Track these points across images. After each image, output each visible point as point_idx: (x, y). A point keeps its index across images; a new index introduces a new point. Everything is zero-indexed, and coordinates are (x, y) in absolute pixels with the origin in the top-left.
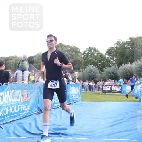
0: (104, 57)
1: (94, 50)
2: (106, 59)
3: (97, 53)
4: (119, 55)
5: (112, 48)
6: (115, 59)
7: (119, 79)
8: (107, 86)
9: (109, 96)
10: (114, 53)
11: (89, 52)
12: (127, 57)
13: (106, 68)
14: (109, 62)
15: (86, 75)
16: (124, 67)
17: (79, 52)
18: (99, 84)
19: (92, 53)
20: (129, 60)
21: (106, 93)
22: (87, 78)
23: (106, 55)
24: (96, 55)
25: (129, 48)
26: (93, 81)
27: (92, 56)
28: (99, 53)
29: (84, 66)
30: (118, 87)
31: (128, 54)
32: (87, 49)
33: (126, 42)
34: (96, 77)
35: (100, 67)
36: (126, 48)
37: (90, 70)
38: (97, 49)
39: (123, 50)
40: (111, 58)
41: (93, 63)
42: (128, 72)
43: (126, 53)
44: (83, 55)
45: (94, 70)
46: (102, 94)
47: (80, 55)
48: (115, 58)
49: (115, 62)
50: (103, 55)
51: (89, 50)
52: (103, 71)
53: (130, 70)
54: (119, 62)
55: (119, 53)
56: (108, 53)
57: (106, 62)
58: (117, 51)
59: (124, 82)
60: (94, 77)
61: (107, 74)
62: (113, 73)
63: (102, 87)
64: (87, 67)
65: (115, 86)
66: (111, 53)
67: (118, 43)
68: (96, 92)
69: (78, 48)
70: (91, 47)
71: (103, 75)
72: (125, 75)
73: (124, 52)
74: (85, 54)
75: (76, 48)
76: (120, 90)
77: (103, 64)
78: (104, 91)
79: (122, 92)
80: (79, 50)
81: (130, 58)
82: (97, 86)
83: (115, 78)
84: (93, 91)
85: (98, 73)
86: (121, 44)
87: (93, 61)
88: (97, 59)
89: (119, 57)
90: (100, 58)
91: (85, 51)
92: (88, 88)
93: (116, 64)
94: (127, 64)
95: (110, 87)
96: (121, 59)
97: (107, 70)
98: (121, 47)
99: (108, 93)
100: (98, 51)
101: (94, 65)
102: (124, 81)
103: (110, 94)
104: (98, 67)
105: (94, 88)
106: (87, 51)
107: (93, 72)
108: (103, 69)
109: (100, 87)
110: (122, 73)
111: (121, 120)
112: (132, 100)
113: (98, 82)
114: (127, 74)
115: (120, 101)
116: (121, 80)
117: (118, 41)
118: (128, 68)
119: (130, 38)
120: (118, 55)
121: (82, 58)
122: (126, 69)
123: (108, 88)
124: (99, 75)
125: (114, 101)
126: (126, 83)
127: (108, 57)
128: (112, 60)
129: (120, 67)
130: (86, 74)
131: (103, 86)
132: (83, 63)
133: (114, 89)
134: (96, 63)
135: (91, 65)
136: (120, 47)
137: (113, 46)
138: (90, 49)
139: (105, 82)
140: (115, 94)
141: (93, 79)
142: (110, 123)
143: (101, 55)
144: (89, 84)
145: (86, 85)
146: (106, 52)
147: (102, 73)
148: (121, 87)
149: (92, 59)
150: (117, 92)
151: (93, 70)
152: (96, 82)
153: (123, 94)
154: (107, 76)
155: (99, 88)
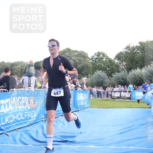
0: (113, 62)
1: (102, 55)
2: (115, 64)
3: (106, 59)
4: (129, 60)
5: (121, 53)
6: (124, 65)
7: (129, 85)
8: (116, 92)
9: (119, 102)
10: (123, 58)
11: (98, 57)
12: (137, 63)
13: (115, 74)
14: (119, 67)
15: (95, 81)
16: (134, 73)
17: (87, 57)
18: (108, 90)
19: (101, 58)
20: (139, 66)
21: (115, 100)
22: (95, 84)
23: (115, 60)
24: (104, 60)
25: (139, 53)
26: (102, 87)
27: (101, 61)
28: (107, 58)
29: (92, 71)
30: (128, 93)
31: (137, 59)
32: (95, 54)
33: (136, 46)
34: (105, 83)
35: (109, 72)
36: (135, 52)
37: (99, 76)
38: (106, 54)
39: (132, 55)
40: (120, 64)
41: (102, 68)
42: (138, 77)
43: (136, 58)
44: (91, 60)
45: (103, 75)
46: (111, 101)
47: (88, 61)
48: (124, 63)
49: (125, 67)
50: (112, 60)
51: (97, 55)
52: (112, 77)
53: (140, 76)
54: (128, 68)
55: (129, 58)
56: (117, 58)
57: (115, 67)
58: (127, 56)
59: (133, 89)
60: (102, 83)
61: (116, 80)
62: (123, 79)
63: (111, 94)
64: (95, 73)
65: (124, 92)
66: (120, 58)
67: (128, 47)
68: (105, 98)
69: (86, 53)
70: (99, 52)
71: (112, 81)
72: (134, 81)
73: (134, 57)
74: (93, 59)
75: (84, 53)
76: (130, 97)
77: (111, 70)
78: (113, 97)
79: (132, 98)
80: (88, 55)
81: (140, 63)
82: (106, 92)
83: (125, 84)
84: (101, 97)
85: (107, 78)
86: (130, 48)
87: (102, 66)
88: (106, 65)
89: (129, 62)
90: (109, 63)
91: (93, 56)
92: (96, 94)
93: (125, 70)
94: (136, 69)
95: (119, 93)
96: (131, 65)
97: (116, 75)
98: (131, 52)
99: (117, 100)
100: (106, 56)
101: (102, 71)
102: (133, 86)
103: (119, 101)
104: (107, 72)
105: (102, 94)
106: (95, 56)
107: (102, 78)
108: (112, 75)
109: (109, 93)
110: (131, 79)
111: (131, 127)
112: (142, 106)
113: (107, 88)
114: (137, 79)
115: (130, 108)
116: (131, 86)
117: (127, 45)
118: (138, 74)
119: (140, 43)
120: (127, 60)
121: (91, 63)
122: (135, 75)
123: (117, 95)
124: (107, 80)
125: (123, 108)
126: (136, 89)
127: (117, 62)
128: (121, 65)
129: (130, 73)
130: (94, 79)
131: (112, 92)
132: (91, 68)
133: (124, 95)
134: (105, 68)
135: (99, 70)
136: (129, 52)
137: (122, 51)
138: (99, 54)
139: (114, 88)
140: (124, 100)
141: (101, 85)
142: (120, 130)
143: (110, 61)
144: (97, 91)
145: (95, 91)
146: (115, 57)
147: (111, 78)
148: (130, 93)
149: (101, 64)
150: (126, 98)
151: (101, 75)
152: (104, 88)
153: (133, 101)
154: (116, 82)
155: (107, 94)
